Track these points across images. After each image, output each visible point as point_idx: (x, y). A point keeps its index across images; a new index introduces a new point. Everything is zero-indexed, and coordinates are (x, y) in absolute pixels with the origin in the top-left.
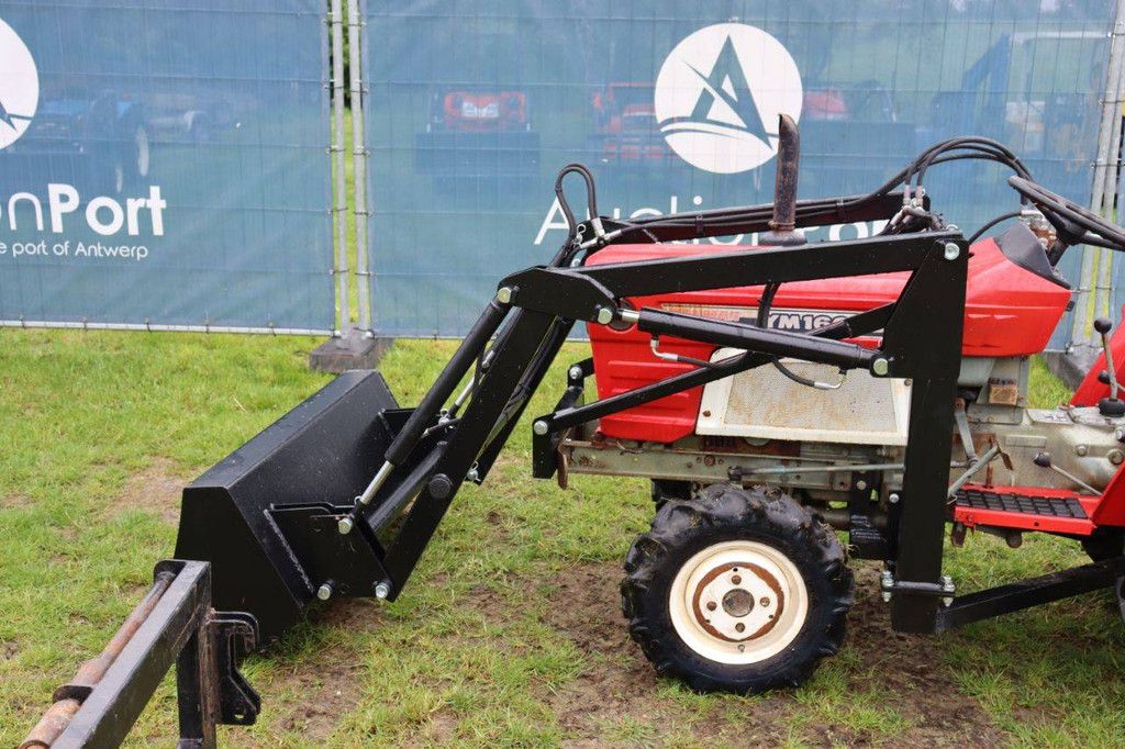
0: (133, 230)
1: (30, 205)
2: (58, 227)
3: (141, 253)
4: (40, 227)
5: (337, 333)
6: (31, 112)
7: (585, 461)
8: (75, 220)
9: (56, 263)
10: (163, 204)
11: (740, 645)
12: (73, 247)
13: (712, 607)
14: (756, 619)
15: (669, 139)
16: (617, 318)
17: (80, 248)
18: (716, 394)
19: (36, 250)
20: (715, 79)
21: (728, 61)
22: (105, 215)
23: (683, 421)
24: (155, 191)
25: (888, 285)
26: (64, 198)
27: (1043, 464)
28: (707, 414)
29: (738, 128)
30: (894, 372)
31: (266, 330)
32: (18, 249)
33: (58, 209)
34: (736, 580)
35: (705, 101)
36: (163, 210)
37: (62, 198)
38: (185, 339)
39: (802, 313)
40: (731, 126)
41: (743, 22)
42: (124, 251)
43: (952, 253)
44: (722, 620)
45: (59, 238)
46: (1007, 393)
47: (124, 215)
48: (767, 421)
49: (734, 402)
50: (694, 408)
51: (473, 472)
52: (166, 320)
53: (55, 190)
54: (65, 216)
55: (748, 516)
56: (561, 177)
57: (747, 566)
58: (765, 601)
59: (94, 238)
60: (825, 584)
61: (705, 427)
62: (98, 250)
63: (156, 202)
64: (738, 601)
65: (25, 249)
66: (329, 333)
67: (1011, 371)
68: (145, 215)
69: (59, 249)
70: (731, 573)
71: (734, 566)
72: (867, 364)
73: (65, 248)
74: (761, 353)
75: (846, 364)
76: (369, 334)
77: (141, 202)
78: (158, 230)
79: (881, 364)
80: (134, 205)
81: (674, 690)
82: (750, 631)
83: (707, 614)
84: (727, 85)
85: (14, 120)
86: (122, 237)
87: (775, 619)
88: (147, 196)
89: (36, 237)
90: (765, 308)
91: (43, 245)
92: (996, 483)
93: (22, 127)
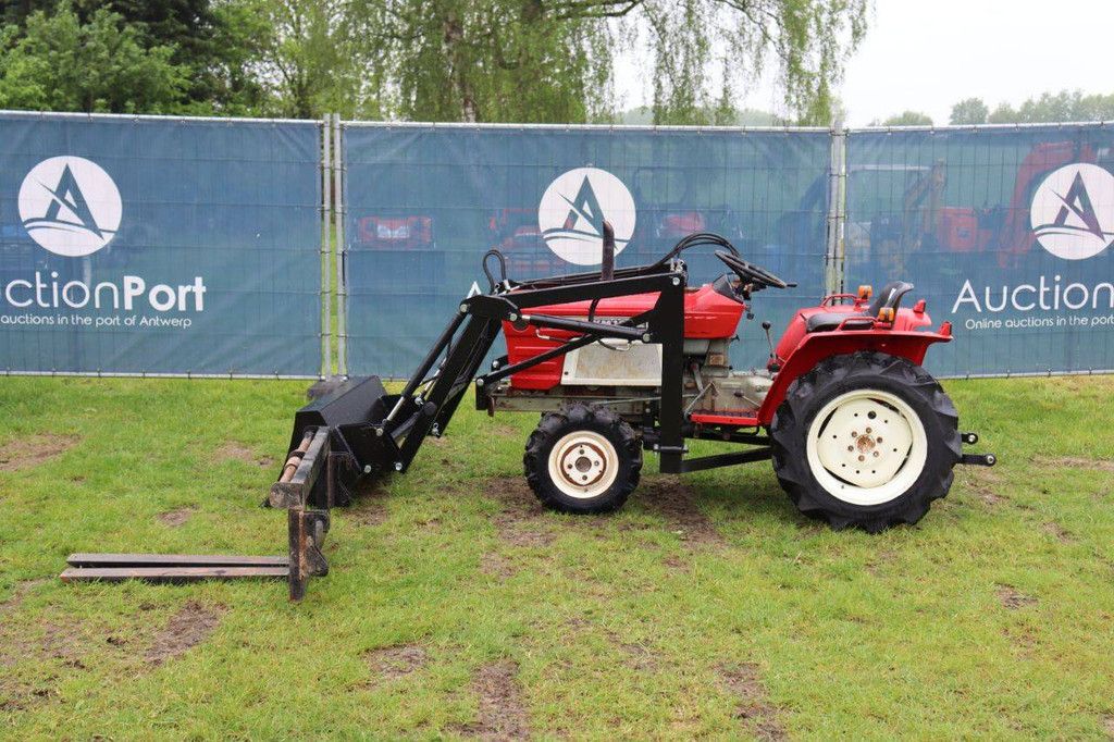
0: (182, 307)
1: (111, 289)
2: (128, 305)
3: (186, 323)
4: (116, 306)
5: (323, 378)
6: (115, 228)
7: (503, 404)
8: (141, 302)
9: (128, 332)
10: (204, 289)
11: (586, 488)
12: (139, 320)
13: (570, 467)
14: (593, 473)
15: (548, 243)
16: (519, 318)
17: (144, 320)
18: (571, 358)
19: (112, 322)
20: (578, 204)
21: (586, 193)
22: (162, 298)
23: (554, 377)
24: (199, 280)
25: (648, 301)
26: (135, 286)
27: (738, 395)
28: (566, 373)
29: (595, 236)
30: (654, 340)
31: (273, 377)
32: (100, 321)
33: (129, 293)
34: (582, 452)
35: (572, 218)
36: (204, 294)
37: (133, 285)
38: (213, 383)
39: (612, 318)
40: (590, 234)
41: (595, 166)
42: (175, 322)
43: (676, 282)
44: (575, 474)
45: (129, 314)
46: (718, 359)
47: (177, 297)
48: (597, 376)
49: (580, 366)
50: (559, 370)
51: (435, 430)
52: (202, 371)
53: (128, 280)
54: (134, 298)
55: (586, 417)
57: (587, 444)
58: (597, 463)
59: (152, 312)
60: (628, 455)
61: (566, 380)
62: (156, 321)
63: (199, 288)
64: (583, 463)
65: (105, 321)
66: (317, 377)
67: (719, 348)
68: (191, 297)
69: (128, 322)
70: (579, 448)
71: (581, 444)
72: (640, 338)
73: (133, 321)
74: (591, 335)
75: (631, 338)
76: (345, 378)
77: (188, 288)
78: (199, 306)
79: (646, 337)
80: (183, 290)
81: (552, 514)
82: (590, 480)
83: (568, 471)
84: (586, 208)
85: (103, 233)
86: (174, 312)
87: (602, 473)
88: (193, 284)
89: (113, 313)
90: (592, 313)
91: (117, 319)
92: (717, 408)
93: (108, 238)
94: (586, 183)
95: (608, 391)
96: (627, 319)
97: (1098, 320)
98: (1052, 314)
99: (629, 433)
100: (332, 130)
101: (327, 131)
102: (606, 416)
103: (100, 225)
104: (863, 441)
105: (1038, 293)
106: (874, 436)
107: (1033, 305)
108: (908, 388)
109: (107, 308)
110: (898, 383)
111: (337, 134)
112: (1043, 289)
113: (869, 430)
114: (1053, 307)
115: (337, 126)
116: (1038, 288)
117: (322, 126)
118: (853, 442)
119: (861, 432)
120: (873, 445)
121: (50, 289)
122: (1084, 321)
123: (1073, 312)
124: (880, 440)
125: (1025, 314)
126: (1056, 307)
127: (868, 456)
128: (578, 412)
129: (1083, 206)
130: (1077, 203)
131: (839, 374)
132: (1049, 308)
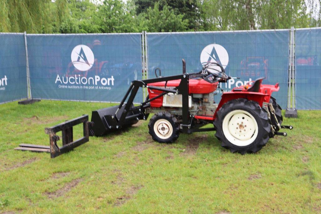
0: (109, 84)
1: (92, 79)
2: (96, 84)
3: (110, 88)
4: (93, 83)
6: (93, 63)
8: (99, 83)
9: (96, 90)
11: (165, 136)
12: (98, 87)
13: (160, 129)
14: (166, 131)
17: (100, 87)
18: (165, 99)
20: (212, 55)
21: (214, 51)
22: (104, 82)
23: (161, 104)
24: (112, 77)
27: (212, 111)
28: (164, 103)
33: (96, 80)
34: (163, 125)
35: (210, 59)
36: (114, 81)
42: (107, 88)
44: (161, 131)
45: (96, 86)
46: (206, 100)
47: (107, 82)
48: (172, 103)
49: (167, 101)
50: (162, 102)
51: (144, 118)
52: (114, 101)
53: (96, 77)
54: (97, 82)
55: (163, 115)
57: (164, 123)
58: (167, 129)
59: (102, 85)
60: (175, 127)
62: (103, 88)
63: (113, 79)
64: (163, 129)
65: (91, 88)
67: (206, 96)
68: (111, 81)
70: (162, 124)
72: (176, 93)
73: (97, 88)
75: (174, 93)
78: (113, 84)
80: (109, 79)
82: (165, 133)
83: (159, 131)
84: (214, 56)
85: (90, 65)
86: (107, 85)
87: (168, 132)
90: (166, 85)
91: (94, 87)
93: (91, 66)
94: (214, 49)
96: (175, 87)
100: (144, 35)
101: (143, 36)
102: (169, 115)
103: (89, 63)
104: (241, 126)
106: (244, 125)
108: (252, 110)
109: (91, 84)
110: (248, 108)
111: (146, 37)
113: (242, 123)
115: (146, 35)
118: (238, 126)
119: (240, 123)
120: (244, 127)
121: (78, 79)
124: (246, 126)
127: (242, 131)
131: (232, 105)
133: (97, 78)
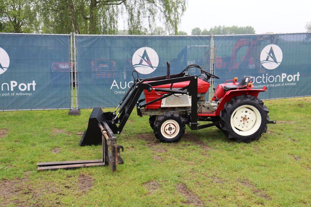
0: (29, 89)
1: (7, 85)
2: (12, 90)
3: (30, 94)
4: (8, 90)
5: (71, 109)
6: (8, 67)
7: (144, 114)
8: (16, 88)
9: (12, 97)
10: (35, 84)
11: (170, 135)
12: (15, 94)
13: (167, 130)
14: (173, 131)
16: (152, 89)
17: (17, 94)
18: (164, 101)
19: (7, 95)
21: (145, 54)
22: (23, 87)
23: (159, 105)
24: (34, 82)
25: (187, 83)
27: (208, 108)
28: (162, 104)
29: (148, 66)
31: (56, 109)
32: (3, 95)
33: (12, 86)
34: (170, 126)
35: (141, 61)
36: (35, 85)
38: (38, 112)
39: (175, 88)
40: (146, 66)
41: (147, 47)
42: (26, 94)
43: (196, 78)
44: (168, 132)
45: (12, 92)
46: (203, 99)
47: (27, 87)
48: (171, 104)
49: (166, 102)
50: (160, 103)
52: (35, 108)
53: (12, 82)
54: (14, 87)
55: (171, 116)
56: (133, 73)
57: (171, 123)
58: (174, 128)
59: (20, 91)
60: (182, 126)
61: (162, 106)
62: (21, 94)
63: (34, 84)
64: (170, 129)
65: (5, 95)
66: (69, 109)
67: (203, 95)
68: (31, 86)
69: (12, 94)
71: (168, 124)
72: (186, 93)
73: (14, 94)
74: (171, 93)
75: (183, 93)
76: (78, 108)
77: (31, 84)
78: (34, 89)
79: (188, 93)
80: (29, 85)
81: (162, 143)
82: (172, 133)
83: (166, 131)
84: (145, 58)
85: (4, 68)
86: (26, 91)
87: (175, 131)
88: (32, 83)
89: (7, 92)
90: (171, 87)
91: (9, 94)
92: (202, 112)
93: (5, 70)
95: (173, 109)
96: (181, 88)
97: (277, 85)
98: (266, 84)
99: (183, 120)
100: (73, 37)
101: (71, 37)
102: (177, 115)
103: (3, 66)
104: (244, 119)
105: (262, 78)
106: (247, 117)
107: (261, 82)
108: (256, 104)
110: (254, 103)
111: (74, 38)
112: (263, 77)
113: (246, 116)
114: (266, 82)
115: (74, 36)
116: (262, 77)
117: (70, 36)
118: (242, 119)
119: (244, 116)
120: (247, 120)
122: (273, 85)
123: (271, 83)
124: (248, 118)
125: (259, 84)
126: (267, 82)
127: (246, 123)
128: (169, 115)
129: (273, 55)
130: (271, 55)
131: (239, 101)
132: (265, 82)
133: (14, 84)
